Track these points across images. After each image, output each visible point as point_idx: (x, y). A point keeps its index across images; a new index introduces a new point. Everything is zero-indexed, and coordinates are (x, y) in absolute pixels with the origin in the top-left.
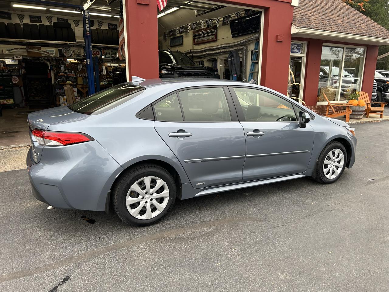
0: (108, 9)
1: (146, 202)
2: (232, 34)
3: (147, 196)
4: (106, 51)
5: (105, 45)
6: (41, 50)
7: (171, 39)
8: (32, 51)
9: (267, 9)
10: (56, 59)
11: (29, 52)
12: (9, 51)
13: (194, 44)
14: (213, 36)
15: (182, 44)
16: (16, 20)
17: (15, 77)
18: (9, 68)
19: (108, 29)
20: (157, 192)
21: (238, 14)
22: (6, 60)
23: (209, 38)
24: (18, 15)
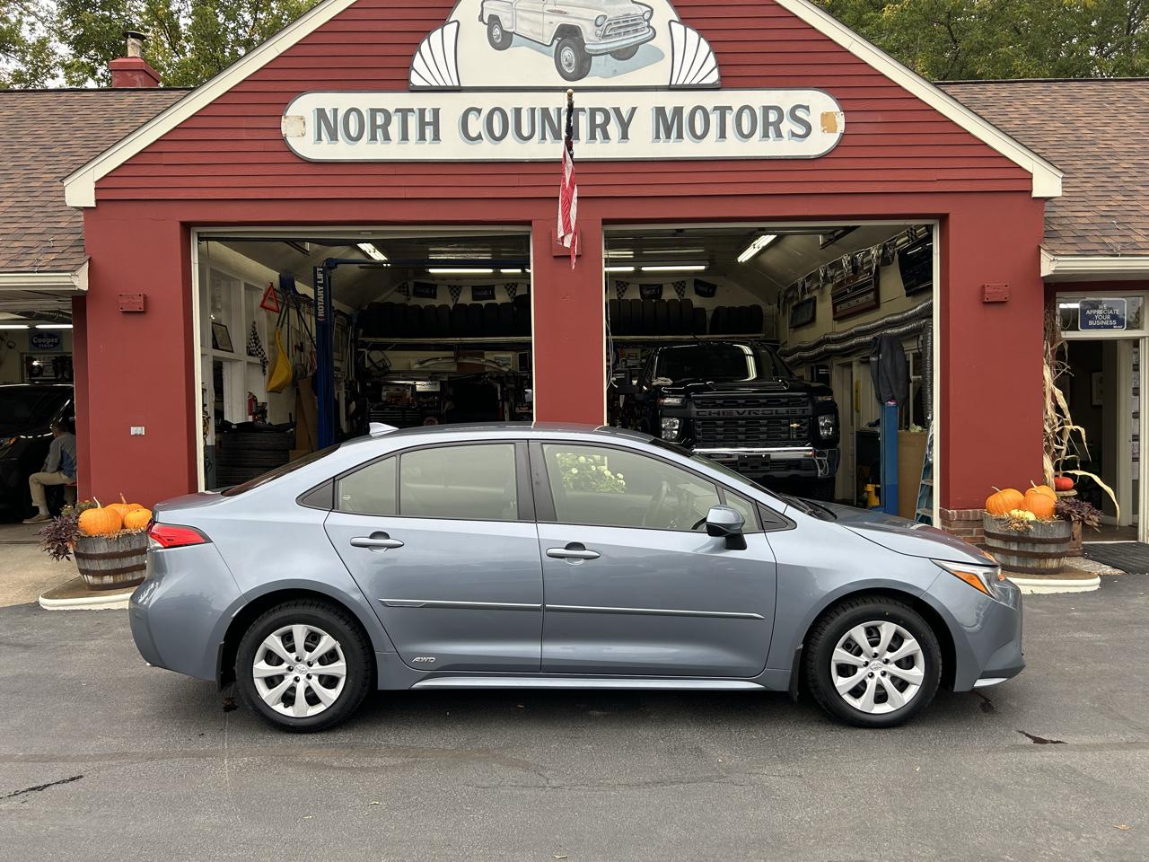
0: (629, 254)
1: (297, 679)
2: (905, 288)
3: (301, 666)
4: (627, 351)
5: (623, 337)
6: (483, 358)
7: (794, 308)
8: (466, 361)
9: (943, 219)
10: (514, 376)
11: (460, 365)
12: (421, 363)
13: (834, 320)
14: (871, 296)
15: (813, 320)
16: (443, 299)
17: (431, 418)
18: (421, 399)
19: (639, 297)
20: (322, 661)
21: (911, 233)
22: (418, 383)
23: (862, 299)
24: (449, 286)
